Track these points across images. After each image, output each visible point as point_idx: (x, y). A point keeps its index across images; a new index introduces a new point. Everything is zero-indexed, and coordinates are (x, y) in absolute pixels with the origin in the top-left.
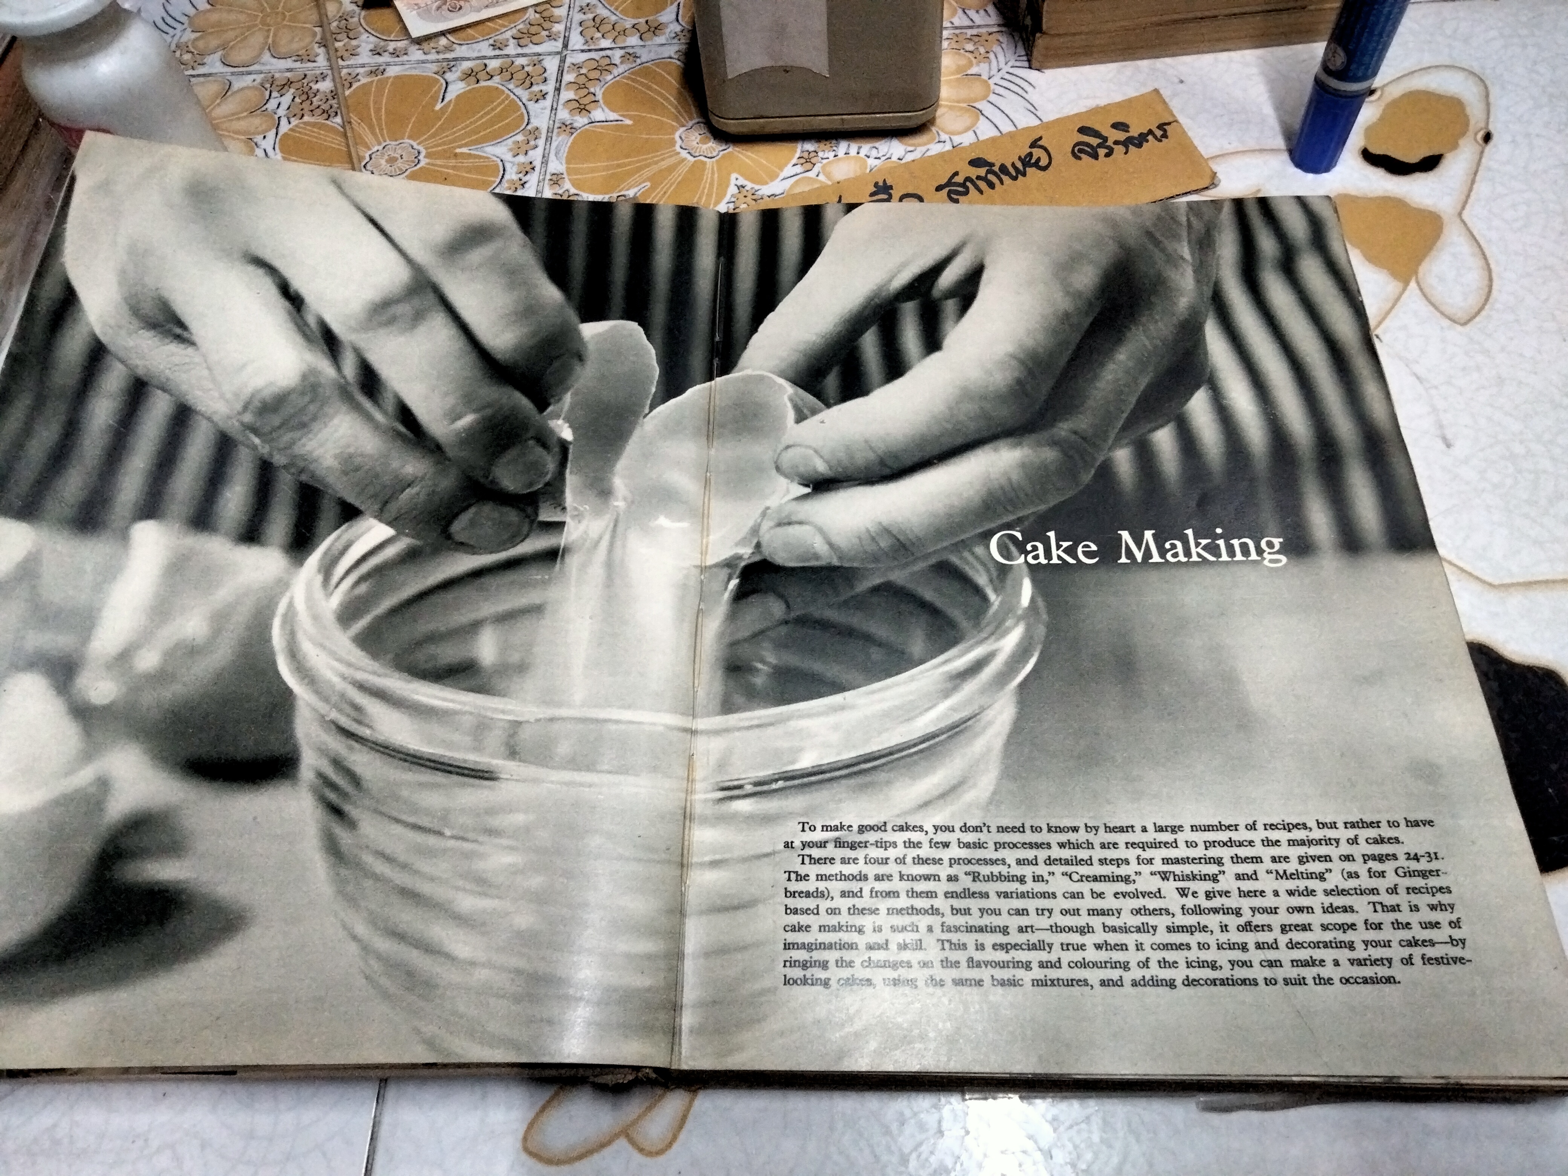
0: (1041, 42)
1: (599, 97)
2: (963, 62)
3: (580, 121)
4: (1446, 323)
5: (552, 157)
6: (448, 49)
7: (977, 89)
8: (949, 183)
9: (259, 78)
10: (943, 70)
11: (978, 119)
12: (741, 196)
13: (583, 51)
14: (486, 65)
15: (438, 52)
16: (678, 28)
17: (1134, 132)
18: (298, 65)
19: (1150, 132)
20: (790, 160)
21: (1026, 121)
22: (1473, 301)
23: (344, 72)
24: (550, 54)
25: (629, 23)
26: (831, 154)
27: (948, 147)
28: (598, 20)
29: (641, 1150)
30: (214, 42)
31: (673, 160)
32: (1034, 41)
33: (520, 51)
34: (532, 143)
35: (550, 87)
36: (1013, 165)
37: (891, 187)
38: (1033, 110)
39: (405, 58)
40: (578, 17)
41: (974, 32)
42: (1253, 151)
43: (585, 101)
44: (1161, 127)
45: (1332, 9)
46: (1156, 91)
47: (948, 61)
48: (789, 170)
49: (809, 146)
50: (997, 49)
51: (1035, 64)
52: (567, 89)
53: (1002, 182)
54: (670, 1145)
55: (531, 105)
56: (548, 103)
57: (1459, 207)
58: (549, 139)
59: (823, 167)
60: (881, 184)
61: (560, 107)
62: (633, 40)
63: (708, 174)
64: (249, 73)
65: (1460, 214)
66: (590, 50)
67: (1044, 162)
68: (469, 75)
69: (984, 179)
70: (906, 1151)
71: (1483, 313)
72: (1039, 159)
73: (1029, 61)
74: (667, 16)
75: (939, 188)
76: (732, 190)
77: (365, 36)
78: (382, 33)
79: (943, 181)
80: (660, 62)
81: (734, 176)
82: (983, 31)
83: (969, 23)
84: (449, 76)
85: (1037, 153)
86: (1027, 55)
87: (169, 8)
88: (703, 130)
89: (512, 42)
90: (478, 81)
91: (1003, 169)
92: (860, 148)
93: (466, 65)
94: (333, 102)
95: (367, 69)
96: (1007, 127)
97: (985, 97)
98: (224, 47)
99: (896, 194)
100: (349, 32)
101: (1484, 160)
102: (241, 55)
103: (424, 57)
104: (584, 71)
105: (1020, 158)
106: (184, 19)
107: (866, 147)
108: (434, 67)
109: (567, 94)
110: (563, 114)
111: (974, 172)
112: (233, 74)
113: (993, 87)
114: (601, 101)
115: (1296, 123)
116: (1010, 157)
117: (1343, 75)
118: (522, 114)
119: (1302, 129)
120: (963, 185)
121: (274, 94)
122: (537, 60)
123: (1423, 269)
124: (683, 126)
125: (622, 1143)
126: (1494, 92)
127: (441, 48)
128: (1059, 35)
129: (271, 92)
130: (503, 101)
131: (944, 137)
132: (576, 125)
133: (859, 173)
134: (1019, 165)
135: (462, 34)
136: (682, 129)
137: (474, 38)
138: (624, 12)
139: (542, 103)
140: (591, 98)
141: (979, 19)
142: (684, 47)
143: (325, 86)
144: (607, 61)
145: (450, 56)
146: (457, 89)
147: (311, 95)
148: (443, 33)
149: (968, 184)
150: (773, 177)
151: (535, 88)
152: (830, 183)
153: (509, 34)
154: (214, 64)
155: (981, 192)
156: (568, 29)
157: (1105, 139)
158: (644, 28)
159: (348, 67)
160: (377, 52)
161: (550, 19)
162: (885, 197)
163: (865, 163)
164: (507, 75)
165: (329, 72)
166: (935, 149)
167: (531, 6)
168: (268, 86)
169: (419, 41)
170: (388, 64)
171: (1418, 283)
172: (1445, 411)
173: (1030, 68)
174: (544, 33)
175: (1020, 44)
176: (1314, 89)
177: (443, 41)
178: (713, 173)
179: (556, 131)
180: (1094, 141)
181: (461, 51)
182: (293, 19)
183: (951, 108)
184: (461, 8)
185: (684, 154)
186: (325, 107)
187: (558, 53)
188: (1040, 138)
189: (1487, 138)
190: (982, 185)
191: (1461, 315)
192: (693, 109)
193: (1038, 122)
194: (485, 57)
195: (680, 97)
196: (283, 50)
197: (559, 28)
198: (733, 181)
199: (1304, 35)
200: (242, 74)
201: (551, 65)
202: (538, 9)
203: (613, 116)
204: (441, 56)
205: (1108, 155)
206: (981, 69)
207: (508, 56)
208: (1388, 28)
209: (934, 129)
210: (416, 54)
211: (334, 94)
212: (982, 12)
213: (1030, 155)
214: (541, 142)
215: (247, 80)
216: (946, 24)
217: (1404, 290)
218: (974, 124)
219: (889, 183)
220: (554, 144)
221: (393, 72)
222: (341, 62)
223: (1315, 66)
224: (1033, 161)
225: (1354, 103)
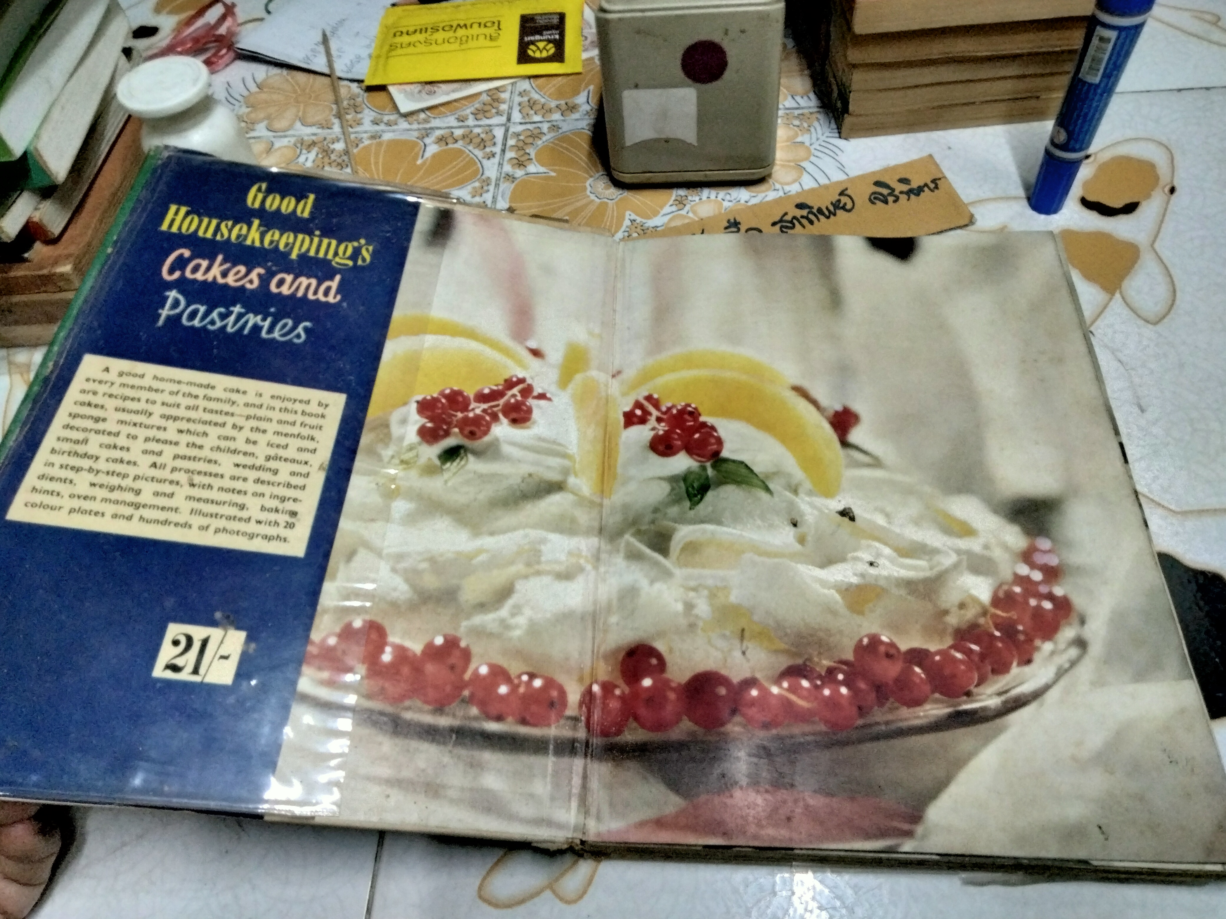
0: (848, 120)
1: (533, 156)
2: (791, 133)
3: (519, 173)
4: (1142, 322)
5: (499, 198)
6: (426, 121)
7: (802, 153)
8: (781, 221)
9: (293, 140)
10: (778, 139)
11: (802, 174)
12: (633, 227)
13: (521, 123)
14: (452, 133)
15: (419, 123)
16: (587, 108)
17: (914, 185)
18: (319, 131)
19: (926, 185)
20: (668, 200)
21: (837, 176)
22: (1160, 308)
23: (353, 136)
24: (498, 125)
25: (553, 104)
26: (697, 199)
27: (781, 194)
28: (532, 102)
29: (561, 899)
30: (262, 115)
31: (584, 201)
32: (843, 119)
33: (477, 123)
34: (485, 188)
35: (497, 149)
36: (827, 208)
37: (739, 223)
38: (842, 168)
39: (395, 127)
40: (517, 99)
41: (800, 112)
42: (1002, 198)
43: (522, 159)
44: (934, 181)
45: (1058, 98)
46: (930, 156)
47: (782, 133)
48: (667, 209)
49: (682, 192)
50: (816, 124)
51: (843, 135)
52: (511, 150)
53: (818, 220)
54: (581, 897)
55: (485, 162)
56: (496, 160)
57: (1152, 239)
58: (497, 185)
59: (692, 207)
60: (732, 221)
61: (505, 163)
62: (556, 116)
63: (609, 212)
64: (285, 136)
65: (1152, 245)
66: (526, 123)
67: (849, 207)
68: (441, 140)
69: (807, 218)
70: (749, 905)
71: (1169, 316)
72: (845, 204)
73: (839, 133)
74: (581, 99)
75: (774, 224)
76: (627, 223)
77: (367, 111)
78: (380, 109)
79: (777, 219)
80: (577, 133)
81: (628, 213)
82: (806, 111)
83: (795, 105)
84: (427, 141)
85: (844, 199)
86: (838, 128)
87: (230, 90)
88: (606, 179)
89: (471, 117)
90: (447, 144)
91: (820, 211)
92: (718, 194)
93: (438, 133)
94: (345, 158)
95: (369, 135)
96: (823, 181)
97: (807, 159)
98: (268, 118)
99: (743, 228)
100: (356, 108)
101: (1170, 206)
102: (279, 124)
103: (408, 126)
104: (522, 137)
105: (832, 203)
106: (240, 98)
107: (722, 193)
108: (416, 134)
109: (510, 154)
110: (507, 168)
111: (799, 213)
112: (274, 137)
113: (813, 151)
114: (534, 160)
115: (1033, 179)
116: (824, 203)
117: (1064, 147)
118: (478, 168)
119: (1037, 183)
120: (791, 222)
121: (304, 151)
122: (489, 130)
123: (1126, 284)
124: (591, 177)
125: (548, 894)
126: (1178, 158)
127: (420, 120)
128: (860, 115)
129: (301, 150)
130: (464, 159)
131: (778, 186)
132: (516, 175)
133: (717, 212)
134: (831, 208)
135: (436, 111)
136: (591, 179)
137: (444, 113)
138: (550, 96)
139: (492, 160)
140: (527, 157)
141: (803, 102)
142: (592, 122)
143: (340, 146)
144: (538, 131)
145: (428, 126)
146: (432, 149)
147: (329, 152)
148: (423, 110)
149: (795, 221)
150: (656, 213)
151: (488, 150)
152: (697, 219)
153: (468, 111)
154: (261, 130)
155: (804, 227)
156: (511, 108)
157: (893, 190)
158: (564, 107)
159: (356, 133)
160: (375, 123)
161: (498, 100)
162: (735, 230)
163: (721, 204)
164: (468, 140)
165: (342, 137)
166: (771, 196)
167: (485, 91)
168: (299, 145)
169: (406, 116)
170: (383, 131)
171: (1121, 293)
172: (1140, 386)
173: (840, 137)
174: (494, 111)
175: (833, 121)
176: (1045, 157)
177: (422, 116)
178: (613, 211)
179: (502, 180)
180: (885, 191)
181: (435, 123)
182: (317, 98)
183: (783, 166)
184: (435, 92)
185: (593, 197)
186: (339, 160)
187: (502, 125)
188: (847, 189)
189: (1172, 190)
190: (804, 221)
191: (1152, 317)
192: (600, 166)
193: (845, 177)
194: (452, 128)
195: (590, 156)
196: (310, 120)
197: (504, 107)
198: (627, 217)
199: (1037, 115)
200: (281, 137)
201: (499, 133)
202: (490, 93)
203: (542, 169)
204: (421, 126)
205: (895, 201)
206: (804, 138)
207: (468, 127)
208: (1097, 116)
209: (771, 181)
210: (403, 124)
211: (346, 152)
212: (805, 98)
213: (839, 201)
214: (492, 188)
215: (285, 142)
216: (781, 106)
217: (1111, 299)
218: (800, 177)
219: (738, 220)
220: (501, 189)
221: (387, 137)
222: (350, 130)
223: (1045, 141)
224: (841, 205)
225: (1072, 167)
